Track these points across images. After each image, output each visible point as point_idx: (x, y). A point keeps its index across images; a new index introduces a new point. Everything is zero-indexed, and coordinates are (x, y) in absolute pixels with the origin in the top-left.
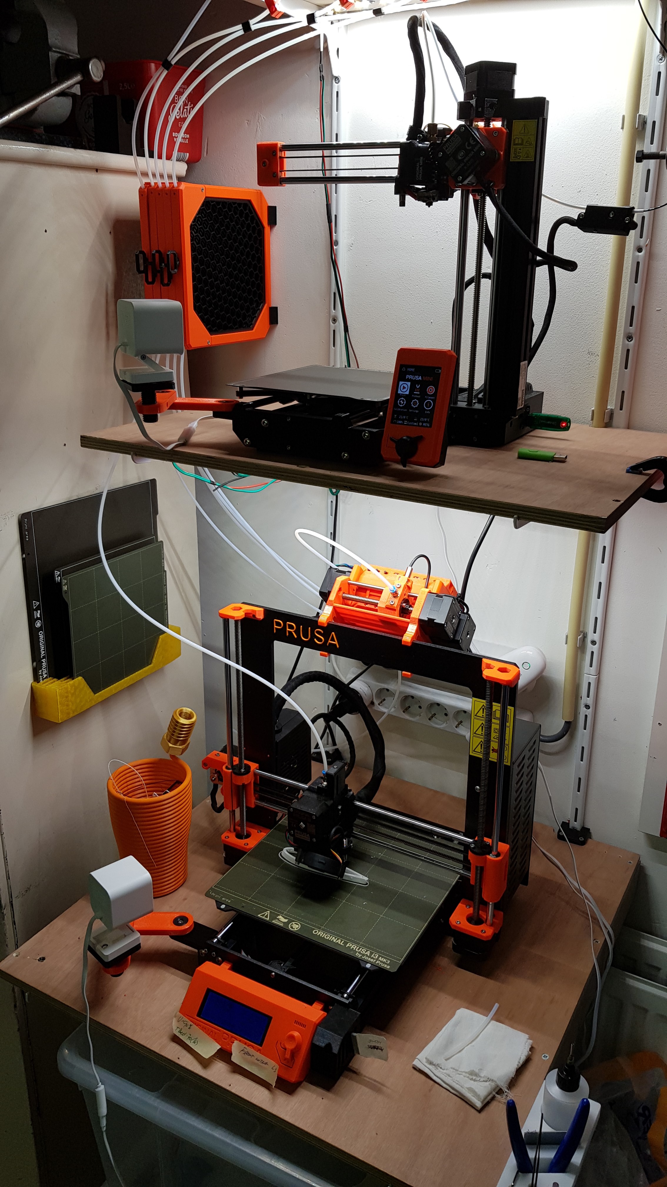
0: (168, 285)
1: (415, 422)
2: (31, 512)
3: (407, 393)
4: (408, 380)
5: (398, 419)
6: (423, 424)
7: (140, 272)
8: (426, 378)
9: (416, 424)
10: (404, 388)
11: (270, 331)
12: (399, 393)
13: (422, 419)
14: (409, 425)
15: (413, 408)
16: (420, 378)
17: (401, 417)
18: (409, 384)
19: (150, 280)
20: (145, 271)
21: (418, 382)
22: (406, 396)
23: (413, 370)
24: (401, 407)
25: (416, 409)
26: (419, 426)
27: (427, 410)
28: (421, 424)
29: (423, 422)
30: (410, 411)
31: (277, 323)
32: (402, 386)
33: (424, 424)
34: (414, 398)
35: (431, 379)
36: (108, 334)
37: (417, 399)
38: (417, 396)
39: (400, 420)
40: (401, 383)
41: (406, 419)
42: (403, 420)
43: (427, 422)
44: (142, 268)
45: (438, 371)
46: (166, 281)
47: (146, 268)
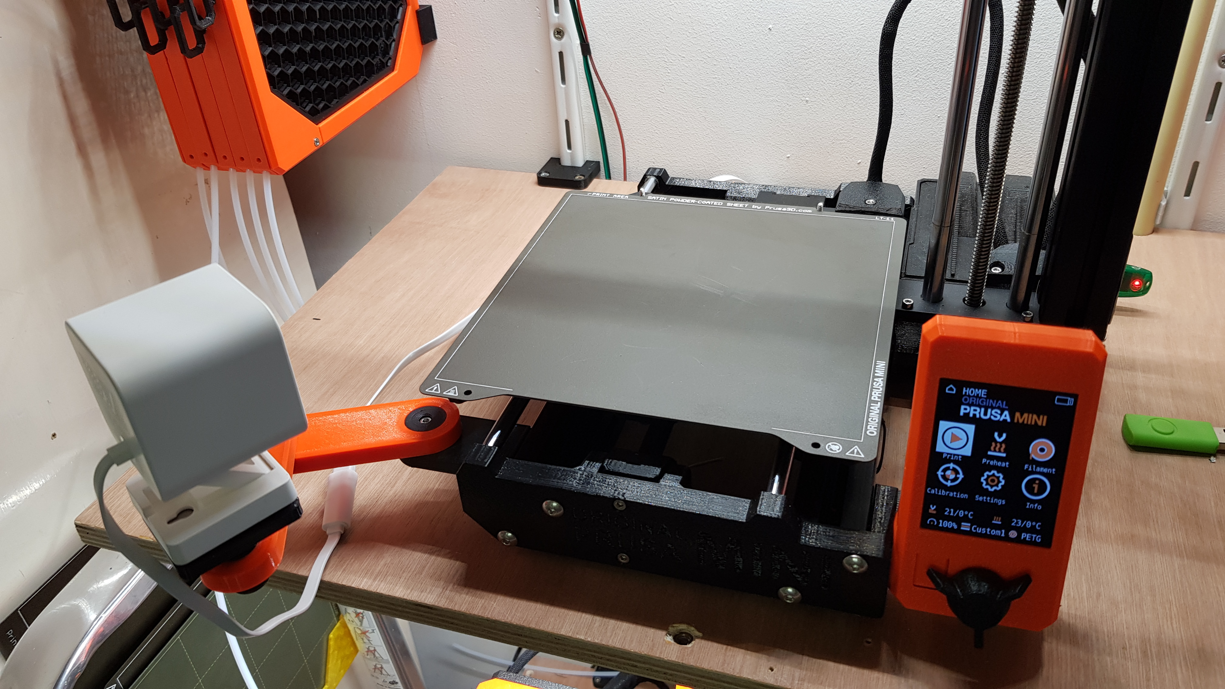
0: (199, 50)
1: (996, 527)
2: (17, 609)
3: (967, 451)
4: (966, 419)
5: (940, 515)
6: (1019, 535)
7: (125, 26)
8: (1028, 418)
9: (998, 532)
10: (955, 438)
11: (424, 54)
12: (938, 449)
13: (1017, 522)
14: (976, 535)
15: (986, 493)
16: (1006, 416)
17: (949, 511)
18: (971, 429)
19: (154, 39)
20: (137, 23)
21: (1001, 426)
22: (963, 462)
23: (982, 393)
24: (951, 489)
25: (995, 494)
26: (1007, 539)
27: (1033, 502)
28: (1013, 534)
29: (1020, 530)
30: (978, 498)
31: (435, 37)
32: (949, 433)
33: (1023, 536)
34: (990, 468)
35: (1042, 421)
36: (88, 167)
37: (999, 469)
38: (999, 464)
39: (949, 518)
40: (944, 425)
41: (965, 519)
42: (958, 520)
43: (1032, 530)
44: (127, 15)
45: (1066, 401)
46: (192, 43)
47: (136, 14)
